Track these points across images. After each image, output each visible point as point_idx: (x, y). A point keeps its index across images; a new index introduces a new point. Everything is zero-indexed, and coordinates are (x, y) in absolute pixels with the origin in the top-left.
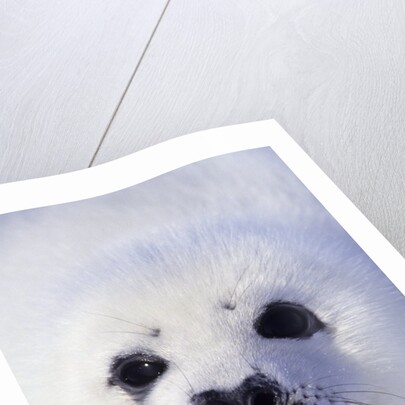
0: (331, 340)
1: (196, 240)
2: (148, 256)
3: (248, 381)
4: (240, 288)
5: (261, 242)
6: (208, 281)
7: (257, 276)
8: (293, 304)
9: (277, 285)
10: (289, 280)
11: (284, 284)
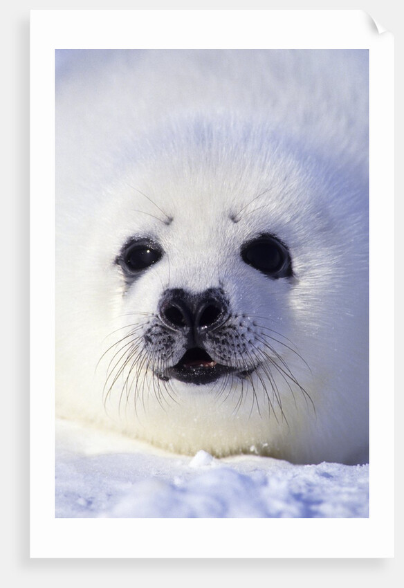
0: (289, 289)
1: (246, 140)
2: (202, 136)
3: (211, 291)
4: (252, 207)
5: (295, 169)
6: (232, 185)
7: (272, 202)
8: (283, 244)
9: (282, 218)
10: (294, 218)
11: (287, 221)
